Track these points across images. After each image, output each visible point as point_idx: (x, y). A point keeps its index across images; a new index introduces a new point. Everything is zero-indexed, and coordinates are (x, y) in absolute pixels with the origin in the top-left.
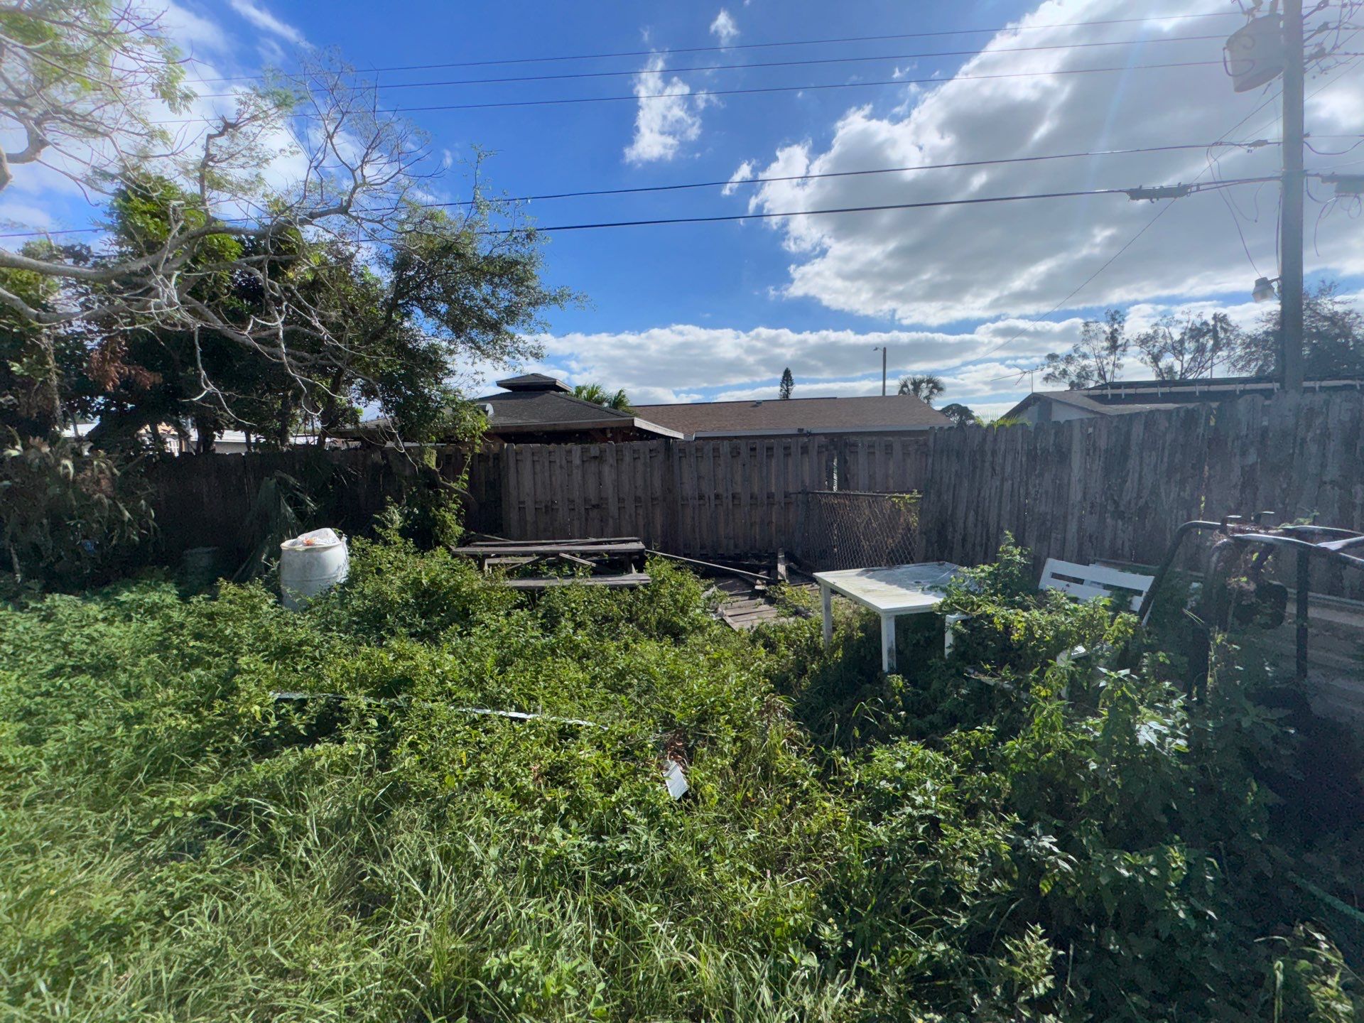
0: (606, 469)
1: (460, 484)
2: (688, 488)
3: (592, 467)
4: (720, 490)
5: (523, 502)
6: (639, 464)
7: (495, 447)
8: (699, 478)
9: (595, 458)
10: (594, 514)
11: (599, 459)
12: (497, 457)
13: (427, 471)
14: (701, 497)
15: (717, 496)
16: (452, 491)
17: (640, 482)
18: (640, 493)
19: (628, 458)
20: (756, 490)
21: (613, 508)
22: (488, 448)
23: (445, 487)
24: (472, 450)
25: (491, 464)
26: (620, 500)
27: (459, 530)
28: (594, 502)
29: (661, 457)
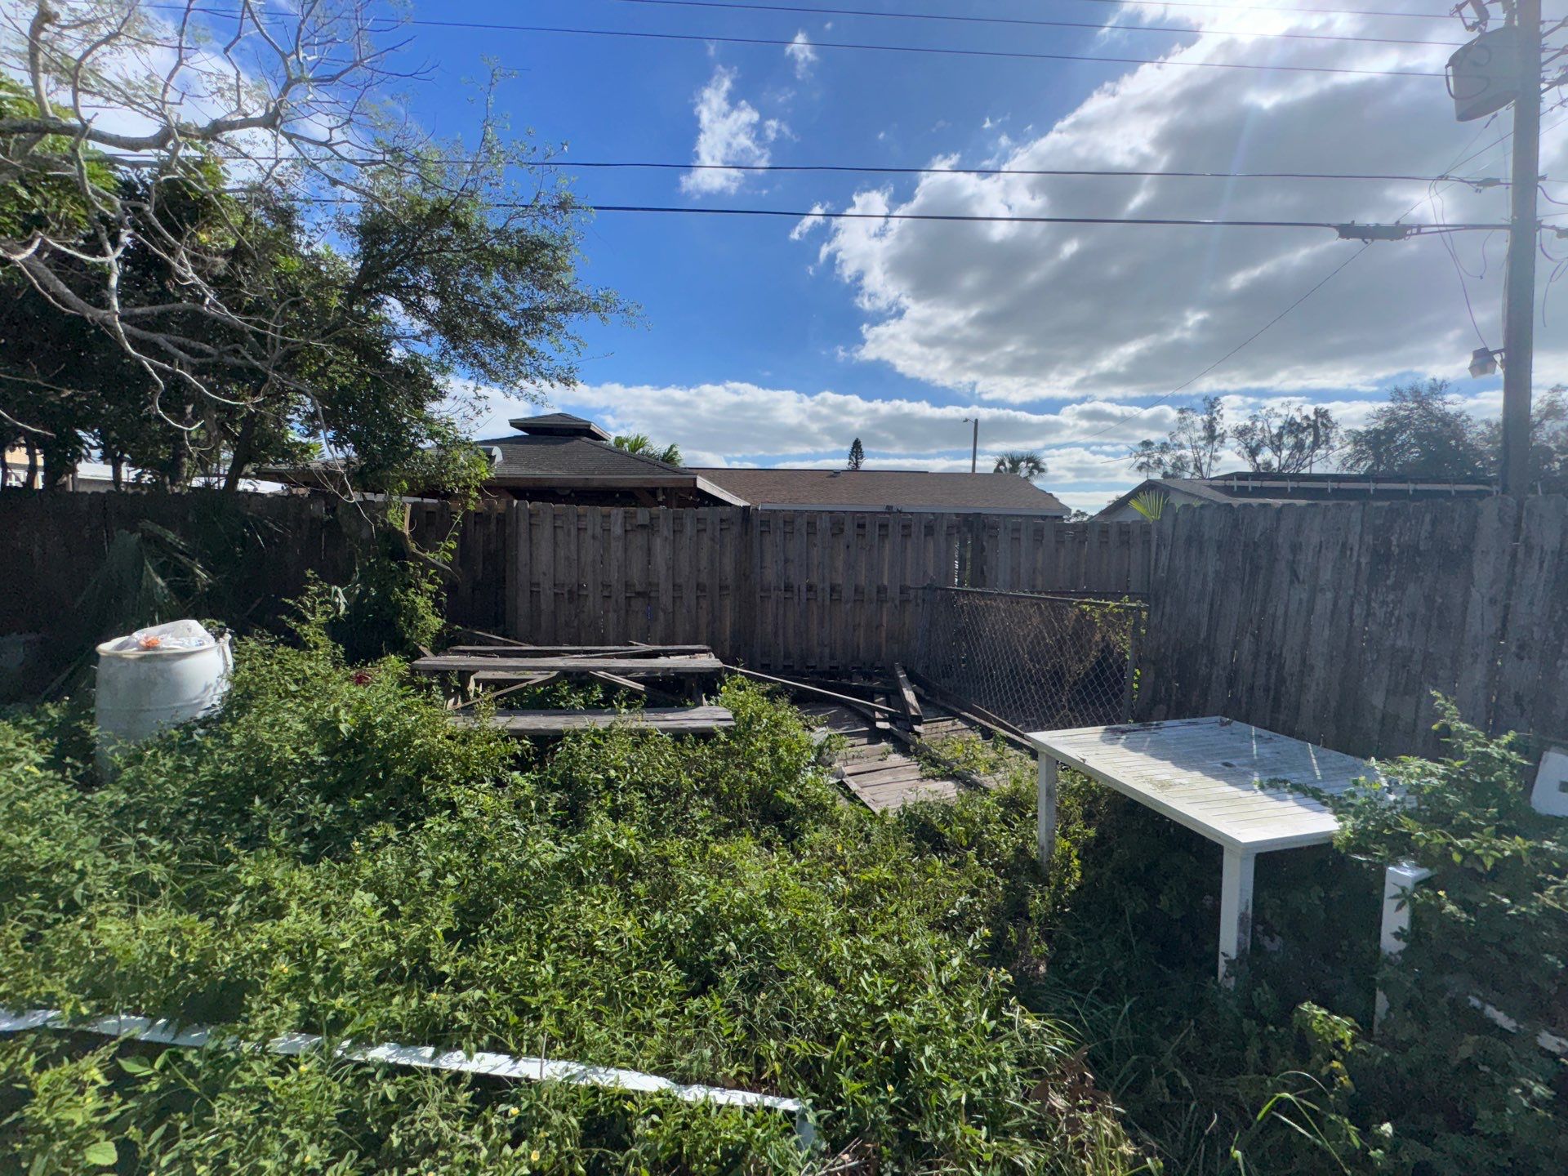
0: (658, 542)
1: (441, 555)
2: (771, 575)
3: (639, 539)
4: (815, 579)
5: (538, 585)
6: (705, 539)
7: (499, 505)
8: (786, 561)
9: (643, 526)
10: (638, 604)
11: (650, 528)
12: (502, 520)
13: (391, 535)
14: (788, 588)
15: (810, 588)
16: (429, 565)
17: (704, 563)
18: (704, 578)
19: (689, 529)
20: (862, 580)
21: (666, 599)
22: (490, 506)
23: (415, 557)
24: (464, 506)
25: (493, 527)
26: (676, 587)
27: (435, 623)
28: (638, 588)
29: (736, 530)
